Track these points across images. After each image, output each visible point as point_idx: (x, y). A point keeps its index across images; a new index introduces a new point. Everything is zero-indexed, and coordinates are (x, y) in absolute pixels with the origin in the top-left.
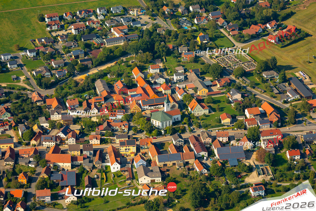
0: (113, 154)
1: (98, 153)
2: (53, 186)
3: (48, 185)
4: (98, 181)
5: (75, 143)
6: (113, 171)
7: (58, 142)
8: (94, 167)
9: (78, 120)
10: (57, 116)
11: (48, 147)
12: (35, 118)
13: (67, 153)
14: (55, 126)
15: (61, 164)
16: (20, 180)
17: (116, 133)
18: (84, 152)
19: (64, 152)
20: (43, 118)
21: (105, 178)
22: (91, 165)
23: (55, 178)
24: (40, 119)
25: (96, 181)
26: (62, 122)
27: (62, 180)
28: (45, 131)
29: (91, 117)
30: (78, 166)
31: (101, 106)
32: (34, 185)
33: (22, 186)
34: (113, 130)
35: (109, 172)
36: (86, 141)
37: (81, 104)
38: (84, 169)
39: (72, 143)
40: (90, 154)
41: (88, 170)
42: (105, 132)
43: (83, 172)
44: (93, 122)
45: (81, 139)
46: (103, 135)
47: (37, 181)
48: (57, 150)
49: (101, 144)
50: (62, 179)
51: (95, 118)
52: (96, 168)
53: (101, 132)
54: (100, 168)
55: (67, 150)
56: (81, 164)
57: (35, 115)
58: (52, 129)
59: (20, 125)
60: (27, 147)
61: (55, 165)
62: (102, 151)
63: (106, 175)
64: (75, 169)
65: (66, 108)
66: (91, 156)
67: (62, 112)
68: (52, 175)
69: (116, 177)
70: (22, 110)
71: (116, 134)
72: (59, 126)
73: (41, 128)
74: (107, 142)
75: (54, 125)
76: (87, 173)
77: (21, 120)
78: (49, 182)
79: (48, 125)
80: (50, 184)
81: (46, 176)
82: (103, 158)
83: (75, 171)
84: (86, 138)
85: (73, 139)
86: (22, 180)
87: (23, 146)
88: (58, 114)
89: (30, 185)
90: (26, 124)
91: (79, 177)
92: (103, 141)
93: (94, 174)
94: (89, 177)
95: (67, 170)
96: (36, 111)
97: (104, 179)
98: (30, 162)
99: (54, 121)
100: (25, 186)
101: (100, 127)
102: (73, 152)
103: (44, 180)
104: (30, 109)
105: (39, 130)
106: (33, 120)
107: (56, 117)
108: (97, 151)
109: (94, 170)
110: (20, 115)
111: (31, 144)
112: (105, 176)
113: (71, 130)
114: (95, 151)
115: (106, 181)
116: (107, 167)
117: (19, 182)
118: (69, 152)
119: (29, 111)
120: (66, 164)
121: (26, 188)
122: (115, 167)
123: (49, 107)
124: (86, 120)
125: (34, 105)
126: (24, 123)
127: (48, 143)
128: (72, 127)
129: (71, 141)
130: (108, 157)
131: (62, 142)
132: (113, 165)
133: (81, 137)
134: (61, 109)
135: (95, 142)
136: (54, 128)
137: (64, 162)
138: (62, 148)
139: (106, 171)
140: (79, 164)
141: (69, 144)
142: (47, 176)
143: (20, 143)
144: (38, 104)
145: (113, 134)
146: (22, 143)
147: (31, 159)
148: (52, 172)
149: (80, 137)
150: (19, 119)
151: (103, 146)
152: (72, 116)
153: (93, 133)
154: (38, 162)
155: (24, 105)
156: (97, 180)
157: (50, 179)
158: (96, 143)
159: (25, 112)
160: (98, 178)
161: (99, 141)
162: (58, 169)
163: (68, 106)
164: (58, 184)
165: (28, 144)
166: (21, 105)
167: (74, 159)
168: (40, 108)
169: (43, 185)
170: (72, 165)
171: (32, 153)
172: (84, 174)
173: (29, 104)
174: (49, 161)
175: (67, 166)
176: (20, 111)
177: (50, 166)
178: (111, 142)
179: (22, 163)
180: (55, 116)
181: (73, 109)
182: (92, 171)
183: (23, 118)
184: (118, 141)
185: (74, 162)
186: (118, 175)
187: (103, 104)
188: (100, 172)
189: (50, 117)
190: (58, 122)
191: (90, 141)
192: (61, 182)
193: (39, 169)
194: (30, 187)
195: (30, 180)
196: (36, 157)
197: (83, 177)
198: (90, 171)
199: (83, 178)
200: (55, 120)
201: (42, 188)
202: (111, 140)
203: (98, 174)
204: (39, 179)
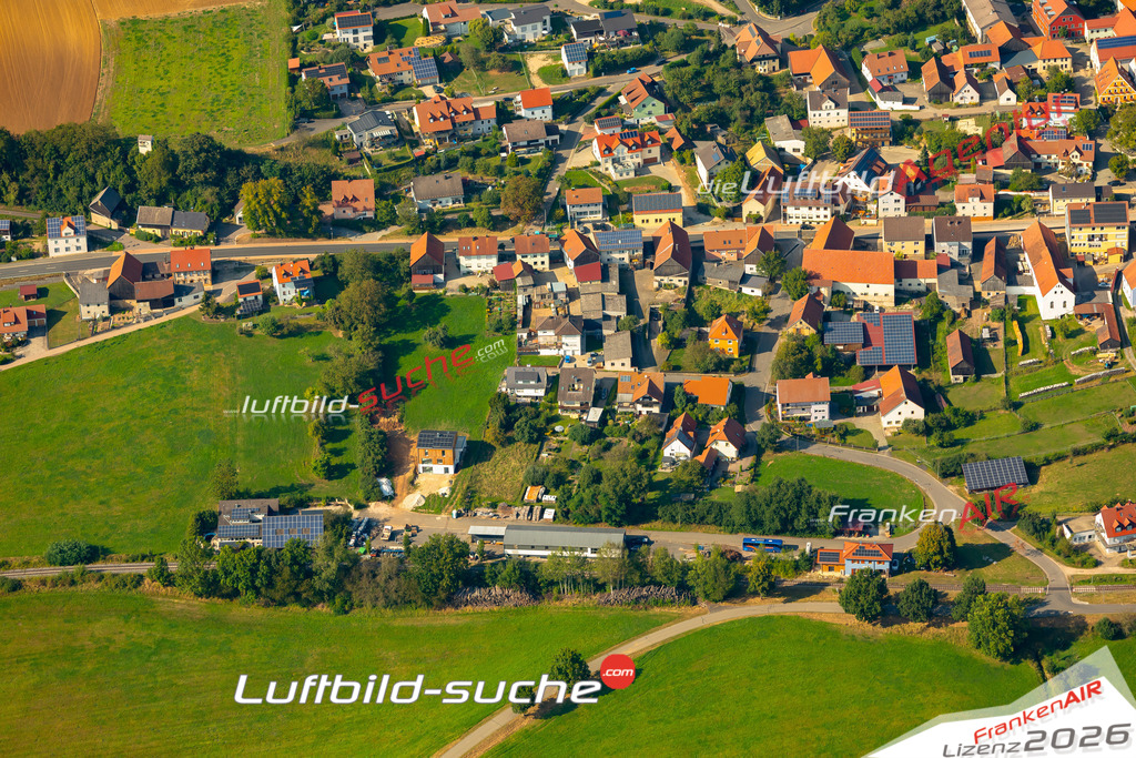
0: (1046, 252)
1: (991, 247)
2: (834, 366)
3: (818, 360)
4: (996, 351)
5: (903, 214)
6: (1047, 313)
7: (842, 209)
8: (977, 301)
9: (910, 128)
10: (834, 112)
11: (804, 227)
12: (753, 120)
13: (875, 248)
14: (828, 149)
15: (857, 288)
16: (714, 344)
17: (1049, 177)
18: (940, 247)
19: (864, 244)
20: (782, 122)
21: (1020, 341)
22: (968, 291)
23: (842, 337)
24: (769, 123)
25: (986, 352)
26: (850, 134)
27: (864, 346)
28: (790, 168)
29: (953, 119)
30: (918, 295)
31: (990, 77)
32: (765, 361)
33: (723, 365)
34: (1037, 167)
35: (1031, 318)
36: (942, 204)
37: (914, 71)
38: (943, 307)
39: (891, 214)
40: (962, 253)
41: (958, 310)
42: (1010, 172)
43: (939, 317)
44: (965, 136)
45: (924, 199)
46: (1005, 185)
47: (776, 347)
48: (839, 238)
49: (996, 216)
50: (867, 342)
51: (972, 121)
52: (987, 303)
53: (995, 175)
54: (1001, 302)
55: (876, 237)
56: (929, 288)
57: (753, 110)
58: (815, 162)
59: (701, 145)
60: (731, 226)
61: (838, 292)
62: (1002, 240)
63: (1022, 329)
64: (907, 307)
65: (862, 84)
66: (965, 261)
67: (851, 98)
68: (830, 325)
69: (1060, 337)
70: (702, 89)
71: (1049, 183)
72: (841, 151)
73: (777, 154)
74: (1020, 209)
75: (822, 148)
76: (953, 322)
77: (702, 125)
78: (818, 351)
79: (800, 144)
80: (824, 360)
81: (808, 331)
82: (1008, 270)
83: (909, 315)
84: (941, 195)
85: (896, 196)
86: (724, 342)
87: (716, 219)
88: (837, 106)
89: (751, 361)
90: (720, 139)
91: (924, 334)
92: (1003, 207)
93: (979, 324)
94: (962, 335)
95: (882, 310)
96: (757, 94)
97: (1015, 343)
98: (745, 279)
99: (823, 131)
100: (735, 365)
101: (989, 155)
102: (897, 246)
103: (800, 344)
104: (732, 88)
105: (770, 164)
106: (747, 128)
107: (829, 118)
108: (985, 241)
109: (979, 311)
110: (699, 110)
111: (745, 213)
112: (1019, 334)
113: (889, 168)
114: (980, 243)
115: (1026, 350)
116: (1023, 301)
117: (712, 351)
118: (886, 246)
119: (729, 93)
120: (875, 288)
121: (738, 372)
122: (1055, 302)
123: (801, 80)
124: (936, 129)
125: (748, 74)
126: (711, 137)
127: (804, 211)
128: (891, 154)
129: (892, 205)
130: (1025, 262)
131: (856, 207)
132: (1050, 296)
133: (923, 191)
134: (845, 87)
135: (977, 210)
136: (824, 158)
137: (868, 280)
138: (859, 227)
139: (1020, 313)
140: (923, 288)
141: (881, 214)
142: (813, 331)
143: (703, 210)
144: (761, 69)
145: (1040, 182)
146: (712, 211)
147: (750, 269)
148: (827, 317)
149: (919, 192)
150: (695, 121)
151: (1005, 225)
152: (886, 113)
153: (968, 177)
154: (772, 280)
155: (709, 72)
156: (990, 346)
157: (822, 339)
158: (980, 213)
159: (715, 97)
160: (994, 338)
161: (990, 207)
162: (846, 306)
163: (869, 78)
164: (853, 359)
165: (733, 214)
166: (698, 74)
167: (903, 269)
168: (767, 84)
169: (801, 364)
170: (896, 291)
171: (752, 245)
172: (943, 326)
173: (726, 70)
174: (817, 277)
175: (880, 294)
176: (697, 94)
177: (819, 293)
178: (1034, 211)
179: (716, 281)
180: (824, 113)
181: (888, 90)
182: (969, 315)
183: (711, 121)
184: (1060, 207)
185: (906, 282)
186: (1066, 331)
187: (995, 71)
188: (1002, 318)
189: (805, 117)
190: (836, 134)
191: (959, 206)
192: (860, 353)
193: (778, 306)
194: (751, 369)
195: (752, 344)
196: (768, 261)
197: (940, 335)
198: (964, 315)
199: (940, 340)
200: (826, 126)
201: (798, 373)
202: (1036, 202)
203: (995, 325)
204: (781, 341)
